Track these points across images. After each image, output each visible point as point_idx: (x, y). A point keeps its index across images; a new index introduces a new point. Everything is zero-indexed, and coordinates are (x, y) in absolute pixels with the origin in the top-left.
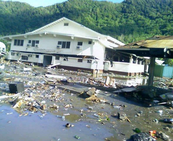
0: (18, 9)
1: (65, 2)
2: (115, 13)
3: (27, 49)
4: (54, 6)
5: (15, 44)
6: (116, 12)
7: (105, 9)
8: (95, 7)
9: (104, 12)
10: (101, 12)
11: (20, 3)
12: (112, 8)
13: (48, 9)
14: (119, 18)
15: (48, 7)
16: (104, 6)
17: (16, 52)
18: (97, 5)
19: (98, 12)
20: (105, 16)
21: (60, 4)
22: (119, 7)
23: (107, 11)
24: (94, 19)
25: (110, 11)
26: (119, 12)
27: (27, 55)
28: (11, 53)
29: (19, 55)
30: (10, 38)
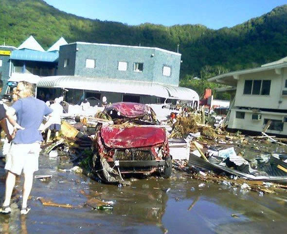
0: (188, 35)
1: (267, 14)
3: (280, 102)
4: (247, 24)
5: (247, 91)
11: (192, 26)
13: (236, 31)
15: (237, 26)
21: (257, 19)
27: (283, 119)
28: (237, 112)
29: (259, 117)
30: (236, 78)
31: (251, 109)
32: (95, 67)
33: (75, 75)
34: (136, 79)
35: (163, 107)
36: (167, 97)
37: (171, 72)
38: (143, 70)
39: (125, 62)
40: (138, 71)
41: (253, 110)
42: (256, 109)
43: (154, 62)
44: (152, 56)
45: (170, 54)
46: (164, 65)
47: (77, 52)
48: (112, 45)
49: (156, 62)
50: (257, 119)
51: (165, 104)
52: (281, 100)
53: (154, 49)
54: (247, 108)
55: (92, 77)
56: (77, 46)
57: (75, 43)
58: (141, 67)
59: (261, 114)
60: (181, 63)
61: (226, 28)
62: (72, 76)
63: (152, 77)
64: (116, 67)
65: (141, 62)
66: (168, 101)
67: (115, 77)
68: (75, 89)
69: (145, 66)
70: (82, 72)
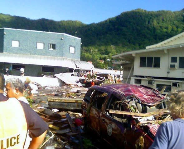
2: (174, 23)
3: (168, 73)
4: (106, 21)
6: (177, 22)
7: (163, 20)
8: (151, 18)
9: (162, 23)
10: (158, 23)
12: (170, 18)
14: (180, 28)
16: (161, 17)
17: (146, 79)
18: (153, 16)
19: (155, 24)
20: (163, 28)
21: (112, 18)
22: (179, 15)
23: (166, 22)
24: (151, 32)
25: (169, 21)
26: (180, 21)
27: (171, 84)
28: (135, 79)
29: (153, 83)
30: (134, 55)
31: (147, 77)
32: (19, 46)
33: (4, 53)
34: (51, 55)
35: (72, 75)
36: (75, 68)
37: (75, 51)
38: (56, 49)
39: (42, 43)
40: (52, 49)
41: (148, 78)
42: (151, 77)
43: (63, 43)
44: (62, 39)
45: (73, 38)
46: (71, 46)
47: (4, 35)
48: (32, 31)
49: (65, 43)
50: (152, 84)
51: (73, 73)
52: (169, 71)
53: (63, 35)
54: (143, 77)
55: (17, 54)
56: (4, 31)
57: (2, 28)
58: (54, 46)
59: (154, 81)
60: (81, 45)
61: (94, 23)
62: (2, 53)
63: (63, 54)
64: (35, 46)
65: (54, 43)
66: (76, 71)
67: (35, 54)
68: (4, 63)
69: (57, 46)
70: (9, 50)
